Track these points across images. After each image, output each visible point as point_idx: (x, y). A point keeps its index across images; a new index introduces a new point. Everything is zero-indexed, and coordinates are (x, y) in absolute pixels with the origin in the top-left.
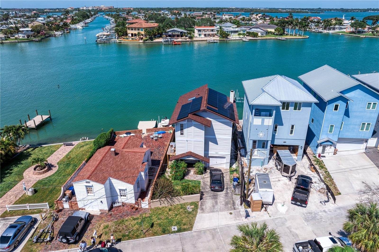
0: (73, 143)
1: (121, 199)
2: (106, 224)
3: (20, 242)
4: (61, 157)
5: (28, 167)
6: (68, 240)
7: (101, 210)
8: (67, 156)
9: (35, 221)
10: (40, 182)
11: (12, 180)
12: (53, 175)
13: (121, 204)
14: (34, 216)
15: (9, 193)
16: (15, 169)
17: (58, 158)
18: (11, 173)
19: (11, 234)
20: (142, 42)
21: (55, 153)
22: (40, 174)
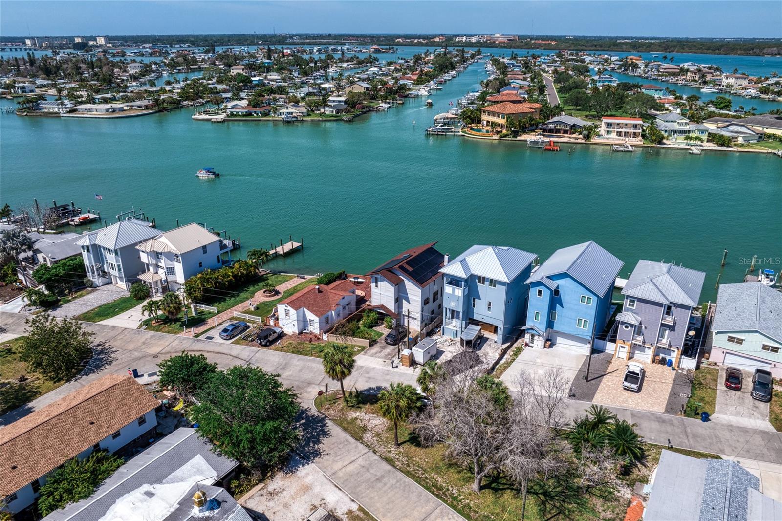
0: (306, 276)
1: (310, 328)
2: (291, 342)
3: (234, 337)
4: (290, 287)
5: (261, 289)
6: (261, 341)
7: (293, 332)
8: (294, 288)
9: (249, 327)
10: (263, 303)
11: (245, 296)
12: (276, 300)
13: (308, 332)
14: (248, 324)
15: (240, 305)
16: (252, 289)
17: (287, 287)
18: (247, 291)
19: (230, 329)
20: (497, 138)
21: (287, 282)
22: (267, 297)
